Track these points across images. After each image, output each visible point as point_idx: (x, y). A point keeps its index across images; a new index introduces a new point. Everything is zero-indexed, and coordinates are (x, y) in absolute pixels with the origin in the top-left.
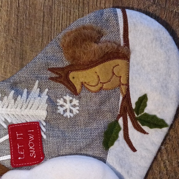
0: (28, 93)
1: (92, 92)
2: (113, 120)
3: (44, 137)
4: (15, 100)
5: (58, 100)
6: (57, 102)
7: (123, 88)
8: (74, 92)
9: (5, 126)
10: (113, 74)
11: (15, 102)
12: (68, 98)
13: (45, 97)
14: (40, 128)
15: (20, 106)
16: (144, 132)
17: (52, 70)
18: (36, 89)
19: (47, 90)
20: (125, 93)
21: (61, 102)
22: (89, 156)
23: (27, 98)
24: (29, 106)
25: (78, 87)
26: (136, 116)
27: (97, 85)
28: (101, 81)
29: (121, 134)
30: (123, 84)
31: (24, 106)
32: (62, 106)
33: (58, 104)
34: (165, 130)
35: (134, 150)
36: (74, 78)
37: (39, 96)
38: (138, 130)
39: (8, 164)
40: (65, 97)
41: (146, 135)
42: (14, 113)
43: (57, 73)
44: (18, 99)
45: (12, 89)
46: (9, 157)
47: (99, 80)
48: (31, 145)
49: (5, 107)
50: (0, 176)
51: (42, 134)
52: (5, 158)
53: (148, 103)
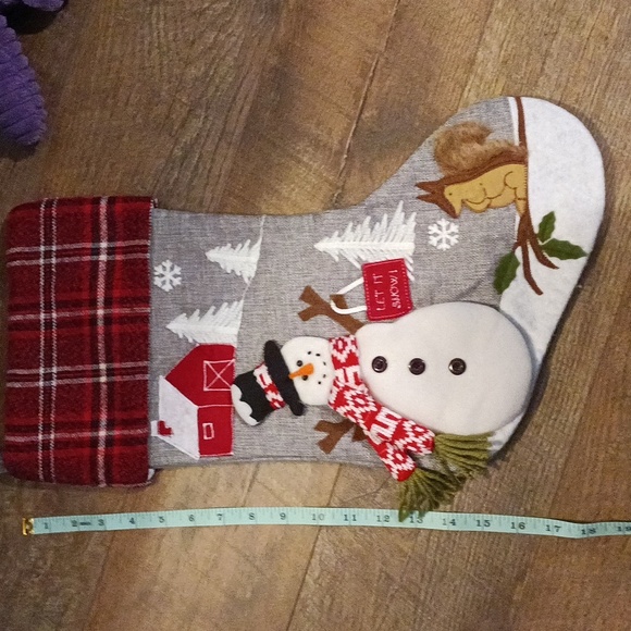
0: (389, 220)
1: (476, 212)
2: (508, 252)
3: (411, 278)
4: (372, 229)
5: (430, 227)
6: (428, 230)
7: (521, 204)
8: (451, 213)
9: (358, 266)
10: (506, 185)
11: (371, 232)
12: (444, 223)
13: (412, 223)
14: (405, 267)
15: (378, 237)
16: (552, 266)
17: (422, 186)
18: (399, 214)
19: (414, 214)
21: (433, 229)
22: (476, 302)
23: (388, 226)
24: (391, 238)
25: (457, 206)
26: (540, 243)
27: (483, 201)
28: (489, 195)
29: (520, 271)
30: (519, 199)
31: (384, 238)
32: (436, 235)
33: (430, 233)
34: (582, 261)
35: (539, 292)
36: (450, 194)
37: (405, 223)
38: (545, 264)
39: (362, 319)
40: (439, 222)
41: (555, 270)
42: (369, 248)
43: (427, 189)
44: (375, 228)
45: (368, 214)
46: (364, 308)
47: (486, 194)
48: (394, 291)
49: (358, 239)
50: (353, 332)
51: (409, 275)
52: (358, 310)
53: (556, 224)
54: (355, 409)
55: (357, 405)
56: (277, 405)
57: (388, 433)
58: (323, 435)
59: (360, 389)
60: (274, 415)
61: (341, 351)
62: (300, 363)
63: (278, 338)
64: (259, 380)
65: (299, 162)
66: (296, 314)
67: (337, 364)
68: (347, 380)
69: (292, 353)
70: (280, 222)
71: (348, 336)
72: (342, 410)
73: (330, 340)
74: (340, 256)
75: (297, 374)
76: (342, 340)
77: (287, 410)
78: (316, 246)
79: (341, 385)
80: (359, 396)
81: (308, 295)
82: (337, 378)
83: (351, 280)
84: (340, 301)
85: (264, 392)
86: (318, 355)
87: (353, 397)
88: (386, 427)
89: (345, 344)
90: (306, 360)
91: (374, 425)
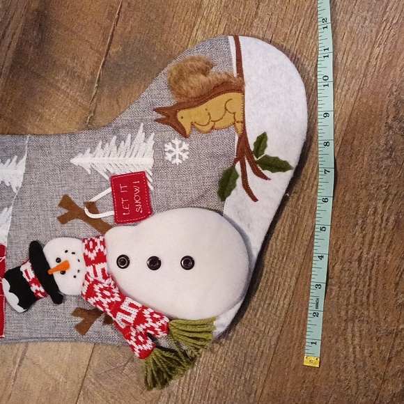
0: (132, 139)
1: (203, 133)
2: (229, 166)
3: (151, 188)
4: (118, 146)
5: (166, 145)
6: (164, 148)
7: (239, 126)
8: (183, 133)
9: (107, 178)
10: (226, 109)
11: (117, 149)
12: (177, 142)
13: (151, 142)
14: (146, 178)
15: (123, 154)
16: (265, 178)
17: (158, 110)
18: (141, 134)
19: (153, 134)
20: (240, 132)
21: (169, 147)
22: (203, 208)
23: (131, 144)
24: (134, 154)
25: (188, 130)
26: (256, 159)
27: (208, 123)
28: (213, 119)
29: (239, 181)
30: (238, 122)
31: (128, 154)
32: (170, 151)
33: (166, 150)
34: (289, 174)
35: (255, 199)
36: (182, 118)
37: (145, 142)
38: (259, 176)
39: (111, 221)
40: (173, 141)
41: (268, 181)
42: (117, 163)
43: (163, 114)
44: (121, 146)
45: (114, 134)
46: (112, 213)
47: (210, 118)
48: (137, 198)
49: (107, 155)
50: (103, 233)
51: (149, 185)
52: (107, 214)
53: (268, 143)
54: (103, 300)
55: (104, 296)
56: (39, 295)
57: (131, 319)
58: (79, 320)
59: (106, 283)
60: (39, 303)
61: (91, 251)
62: (58, 260)
63: (40, 239)
64: (24, 275)
65: (59, 89)
66: (56, 219)
67: (88, 262)
68: (96, 275)
69: (53, 251)
70: (41, 140)
71: (98, 237)
72: (92, 301)
73: (84, 241)
74: (92, 169)
75: (56, 269)
76: (93, 241)
77: (48, 300)
78: (72, 161)
79: (91, 280)
80: (105, 288)
81: (66, 202)
82: (88, 273)
83: (102, 190)
84: (92, 207)
85: (28, 285)
86: (73, 253)
87: (100, 289)
88: (129, 314)
89: (95, 244)
90: (64, 257)
91: (119, 313)
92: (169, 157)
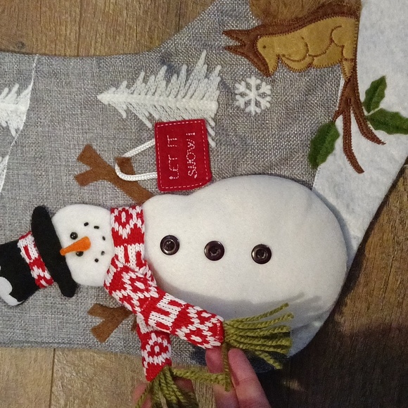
0: (189, 72)
1: (295, 71)
2: (327, 121)
3: (212, 144)
4: (168, 81)
5: (237, 85)
6: (234, 88)
7: (347, 66)
8: (264, 71)
9: (149, 125)
10: (332, 41)
11: (167, 85)
12: (253, 81)
14: (206, 130)
15: (174, 92)
16: (378, 141)
17: (229, 33)
18: (201, 66)
19: (219, 68)
20: (348, 75)
21: (241, 88)
22: (284, 177)
23: (187, 80)
24: (189, 94)
25: (271, 63)
26: (366, 113)
27: (304, 58)
28: (311, 52)
29: (339, 143)
30: (346, 59)
31: (182, 93)
32: (242, 95)
33: (236, 92)
35: (359, 170)
36: (264, 47)
37: (207, 77)
38: (368, 138)
39: (152, 187)
40: (248, 80)
41: (380, 146)
42: (164, 105)
43: (237, 39)
44: (172, 81)
45: (163, 63)
46: (154, 175)
47: (308, 51)
48: (191, 157)
50: (140, 203)
51: (210, 140)
52: (147, 177)
53: (387, 92)
54: (132, 295)
55: (135, 290)
56: (43, 282)
58: (98, 321)
59: (140, 272)
60: (38, 295)
61: (124, 225)
62: (74, 236)
63: (49, 205)
64: (23, 253)
66: (71, 177)
67: (118, 240)
68: (127, 260)
69: (66, 222)
70: (56, 64)
71: (134, 207)
72: (118, 295)
73: (112, 211)
74: (128, 111)
75: (70, 249)
76: (127, 212)
77: (55, 290)
78: (100, 97)
79: (120, 265)
80: (138, 279)
81: (88, 155)
82: (116, 256)
83: (141, 142)
84: (126, 165)
85: (28, 268)
86: (97, 227)
87: (131, 279)
89: (129, 217)
90: (82, 232)
91: (153, 313)
92: (241, 102)
